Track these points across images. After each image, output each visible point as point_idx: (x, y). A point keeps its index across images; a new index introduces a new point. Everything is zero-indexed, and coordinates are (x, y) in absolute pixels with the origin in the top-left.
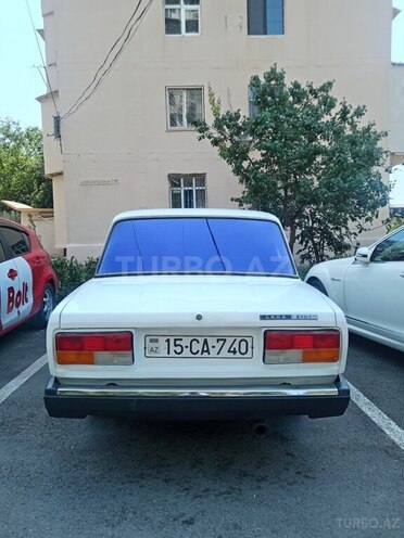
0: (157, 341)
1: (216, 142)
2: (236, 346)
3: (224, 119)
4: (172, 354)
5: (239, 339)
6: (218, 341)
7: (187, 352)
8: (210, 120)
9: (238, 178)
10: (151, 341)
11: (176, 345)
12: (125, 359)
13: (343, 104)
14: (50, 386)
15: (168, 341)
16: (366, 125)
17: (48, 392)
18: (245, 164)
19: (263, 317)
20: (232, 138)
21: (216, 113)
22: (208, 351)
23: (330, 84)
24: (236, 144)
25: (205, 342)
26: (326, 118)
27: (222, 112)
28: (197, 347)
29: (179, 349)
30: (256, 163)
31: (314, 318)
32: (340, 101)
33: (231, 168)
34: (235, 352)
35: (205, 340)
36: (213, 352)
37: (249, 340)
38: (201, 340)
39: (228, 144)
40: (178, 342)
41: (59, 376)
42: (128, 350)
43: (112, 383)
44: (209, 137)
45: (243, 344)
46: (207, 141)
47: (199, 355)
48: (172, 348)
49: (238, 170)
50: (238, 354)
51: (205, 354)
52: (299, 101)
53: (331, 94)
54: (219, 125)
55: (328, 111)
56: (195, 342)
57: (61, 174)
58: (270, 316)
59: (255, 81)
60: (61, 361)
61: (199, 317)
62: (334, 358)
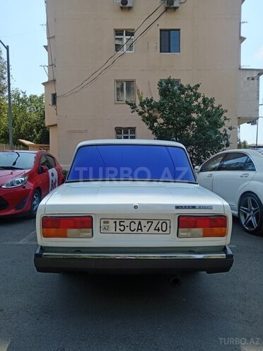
0: (108, 222)
1: (140, 114)
2: (159, 226)
3: (145, 101)
4: (118, 231)
5: (161, 222)
6: (148, 222)
7: (127, 230)
8: (138, 103)
9: (151, 132)
10: (104, 222)
11: (120, 225)
12: (87, 234)
13: (203, 97)
14: (38, 252)
15: (115, 222)
16: (217, 106)
17: (36, 255)
18: (156, 124)
19: (177, 207)
20: (148, 111)
21: (140, 99)
22: (141, 229)
23: (198, 86)
24: (150, 115)
25: (140, 223)
26: (196, 103)
27: (144, 98)
28: (134, 226)
29: (122, 228)
30: (161, 124)
31: (210, 207)
32: (202, 95)
33: (148, 127)
34: (158, 230)
35: (140, 222)
36: (145, 230)
37: (168, 222)
38: (137, 222)
39: (147, 115)
40: (122, 223)
41: (43, 245)
42: (89, 228)
43: (78, 250)
44: (137, 111)
45: (164, 224)
46: (136, 113)
47: (135, 232)
48: (118, 227)
49: (151, 128)
50: (161, 232)
51: (139, 231)
52: (183, 93)
53: (198, 91)
54: (142, 104)
55: (196, 100)
56: (133, 223)
57: (56, 125)
58: (182, 207)
59: (160, 84)
60: (45, 235)
61: (136, 207)
62: (223, 235)
